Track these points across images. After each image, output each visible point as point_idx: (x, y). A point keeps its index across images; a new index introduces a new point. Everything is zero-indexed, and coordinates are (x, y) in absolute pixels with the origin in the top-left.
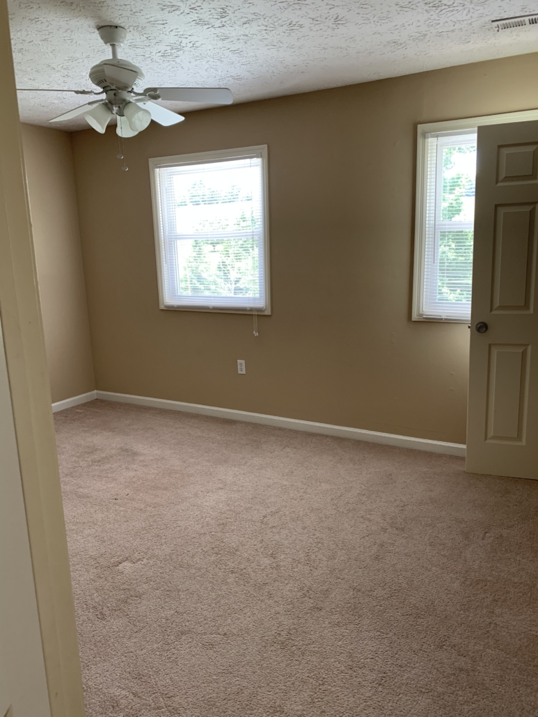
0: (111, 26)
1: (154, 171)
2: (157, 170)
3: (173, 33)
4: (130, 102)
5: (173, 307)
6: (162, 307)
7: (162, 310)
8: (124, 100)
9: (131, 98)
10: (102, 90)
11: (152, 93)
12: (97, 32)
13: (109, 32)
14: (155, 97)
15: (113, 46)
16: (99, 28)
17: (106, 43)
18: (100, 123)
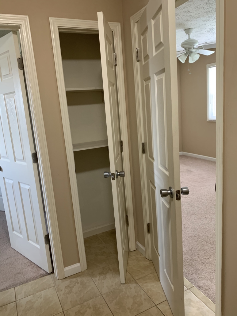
0: (188, 29)
1: (208, 69)
2: (209, 69)
3: (210, 26)
4: (193, 52)
5: (212, 120)
6: (208, 121)
7: (208, 122)
8: (191, 51)
9: (193, 50)
10: (184, 49)
11: (200, 48)
12: (184, 31)
13: (188, 31)
14: (201, 49)
15: (189, 34)
16: (185, 30)
17: (187, 34)
18: (183, 60)
